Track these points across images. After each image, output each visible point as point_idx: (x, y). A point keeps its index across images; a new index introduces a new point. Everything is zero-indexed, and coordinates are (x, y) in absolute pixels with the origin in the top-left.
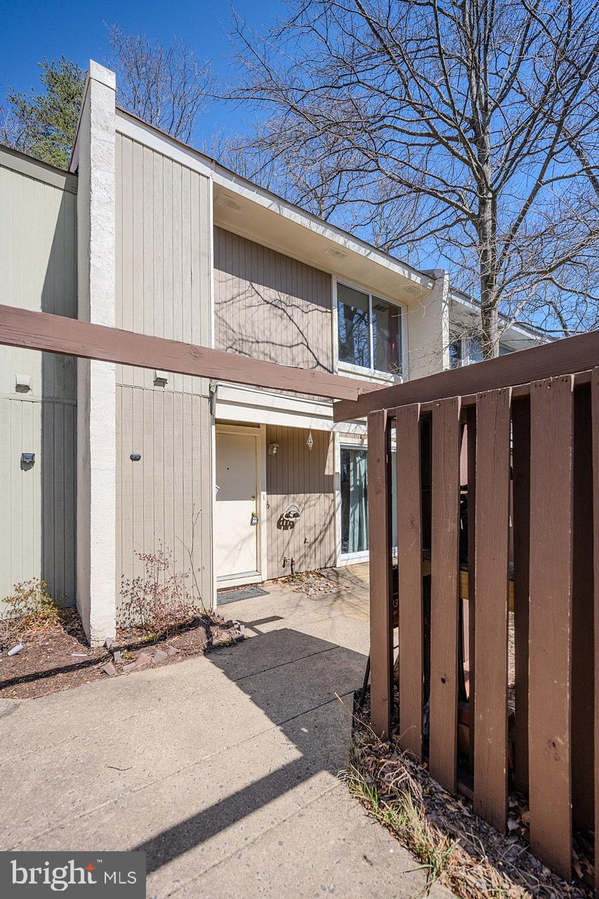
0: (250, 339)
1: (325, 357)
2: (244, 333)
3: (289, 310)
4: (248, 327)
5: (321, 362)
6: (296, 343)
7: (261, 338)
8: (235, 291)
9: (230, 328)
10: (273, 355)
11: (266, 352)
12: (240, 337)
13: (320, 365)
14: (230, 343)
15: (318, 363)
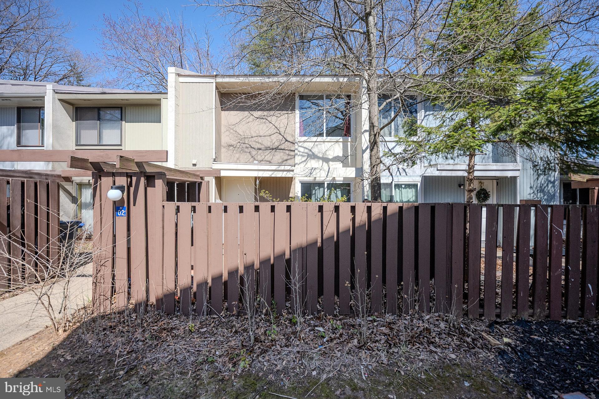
0: (249, 137)
1: (290, 136)
2: (245, 135)
3: (269, 119)
4: (247, 132)
5: (288, 139)
6: (273, 133)
7: (254, 135)
8: (241, 118)
9: (239, 134)
10: (260, 141)
11: (257, 140)
12: (243, 137)
13: (287, 141)
14: (239, 141)
15: (286, 140)
